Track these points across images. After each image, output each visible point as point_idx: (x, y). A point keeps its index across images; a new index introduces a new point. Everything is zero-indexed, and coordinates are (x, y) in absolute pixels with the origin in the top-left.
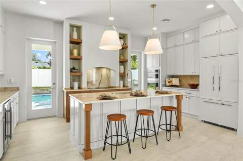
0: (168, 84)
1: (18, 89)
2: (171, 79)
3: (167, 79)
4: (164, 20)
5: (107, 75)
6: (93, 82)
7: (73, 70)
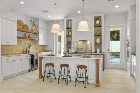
1: (51, 51)
6: (81, 49)
7: (69, 42)
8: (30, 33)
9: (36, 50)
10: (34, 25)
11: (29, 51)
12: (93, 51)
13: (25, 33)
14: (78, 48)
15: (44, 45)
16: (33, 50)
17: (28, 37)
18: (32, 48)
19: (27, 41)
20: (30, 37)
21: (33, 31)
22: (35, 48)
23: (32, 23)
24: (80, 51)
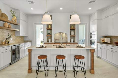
0: (101, 42)
1: (31, 41)
2: (104, 39)
3: (101, 39)
4: (91, 2)
5: (66, 36)
6: (58, 39)
7: (49, 34)
8: (9, 24)
9: (16, 41)
10: (14, 16)
11: (8, 42)
12: (69, 41)
13: (4, 22)
14: (56, 39)
15: (24, 36)
16: (13, 41)
17: (8, 27)
18: (11, 38)
19: (5, 32)
20: (10, 28)
21: (13, 21)
22: (15, 39)
23: (12, 13)
24: (57, 41)
